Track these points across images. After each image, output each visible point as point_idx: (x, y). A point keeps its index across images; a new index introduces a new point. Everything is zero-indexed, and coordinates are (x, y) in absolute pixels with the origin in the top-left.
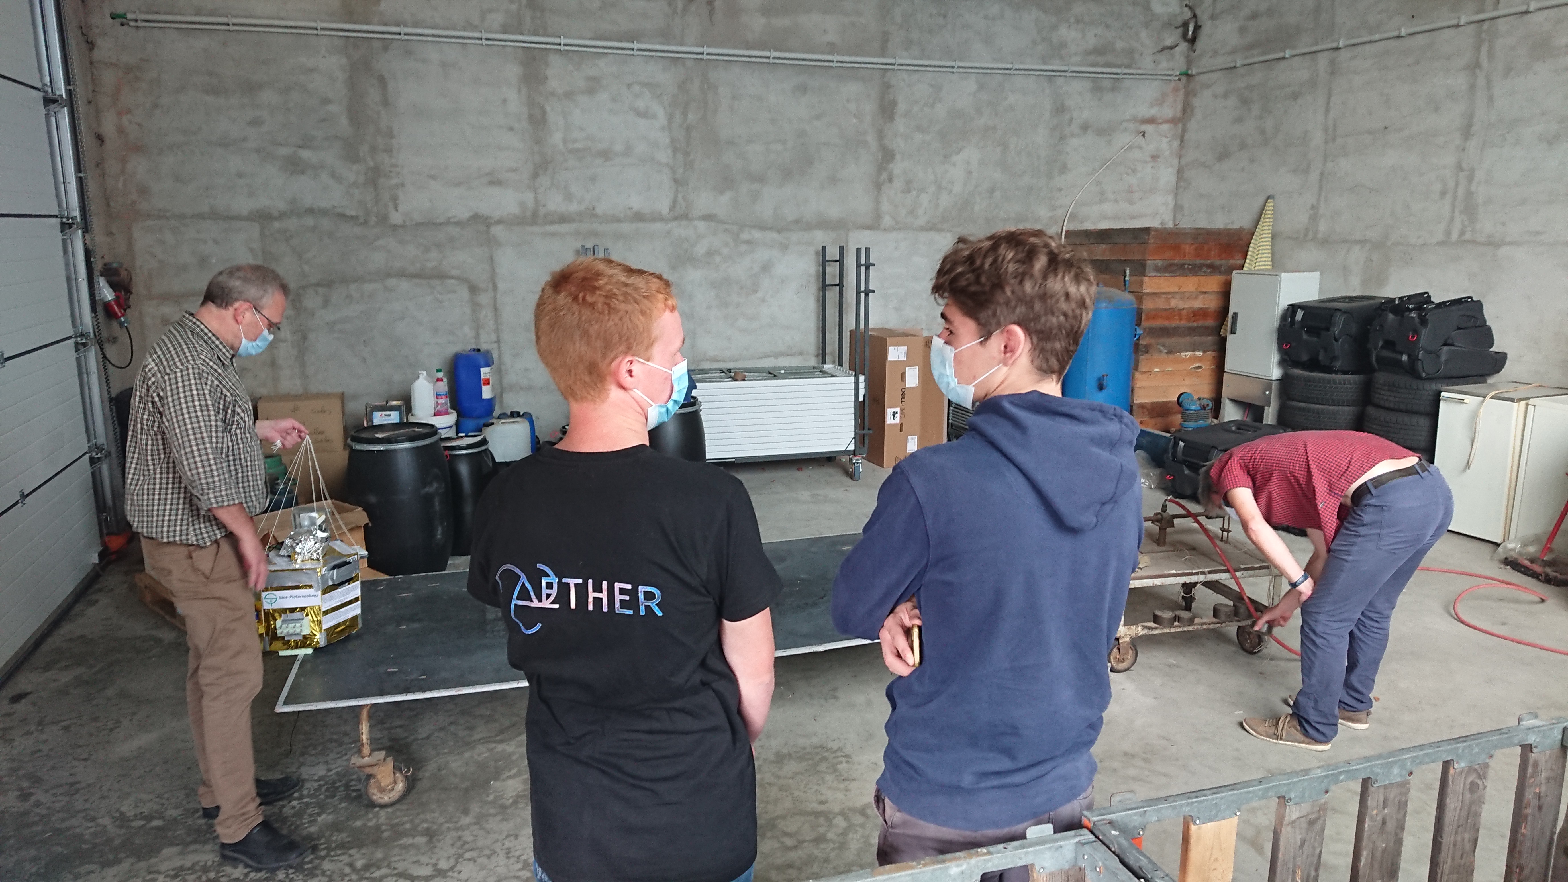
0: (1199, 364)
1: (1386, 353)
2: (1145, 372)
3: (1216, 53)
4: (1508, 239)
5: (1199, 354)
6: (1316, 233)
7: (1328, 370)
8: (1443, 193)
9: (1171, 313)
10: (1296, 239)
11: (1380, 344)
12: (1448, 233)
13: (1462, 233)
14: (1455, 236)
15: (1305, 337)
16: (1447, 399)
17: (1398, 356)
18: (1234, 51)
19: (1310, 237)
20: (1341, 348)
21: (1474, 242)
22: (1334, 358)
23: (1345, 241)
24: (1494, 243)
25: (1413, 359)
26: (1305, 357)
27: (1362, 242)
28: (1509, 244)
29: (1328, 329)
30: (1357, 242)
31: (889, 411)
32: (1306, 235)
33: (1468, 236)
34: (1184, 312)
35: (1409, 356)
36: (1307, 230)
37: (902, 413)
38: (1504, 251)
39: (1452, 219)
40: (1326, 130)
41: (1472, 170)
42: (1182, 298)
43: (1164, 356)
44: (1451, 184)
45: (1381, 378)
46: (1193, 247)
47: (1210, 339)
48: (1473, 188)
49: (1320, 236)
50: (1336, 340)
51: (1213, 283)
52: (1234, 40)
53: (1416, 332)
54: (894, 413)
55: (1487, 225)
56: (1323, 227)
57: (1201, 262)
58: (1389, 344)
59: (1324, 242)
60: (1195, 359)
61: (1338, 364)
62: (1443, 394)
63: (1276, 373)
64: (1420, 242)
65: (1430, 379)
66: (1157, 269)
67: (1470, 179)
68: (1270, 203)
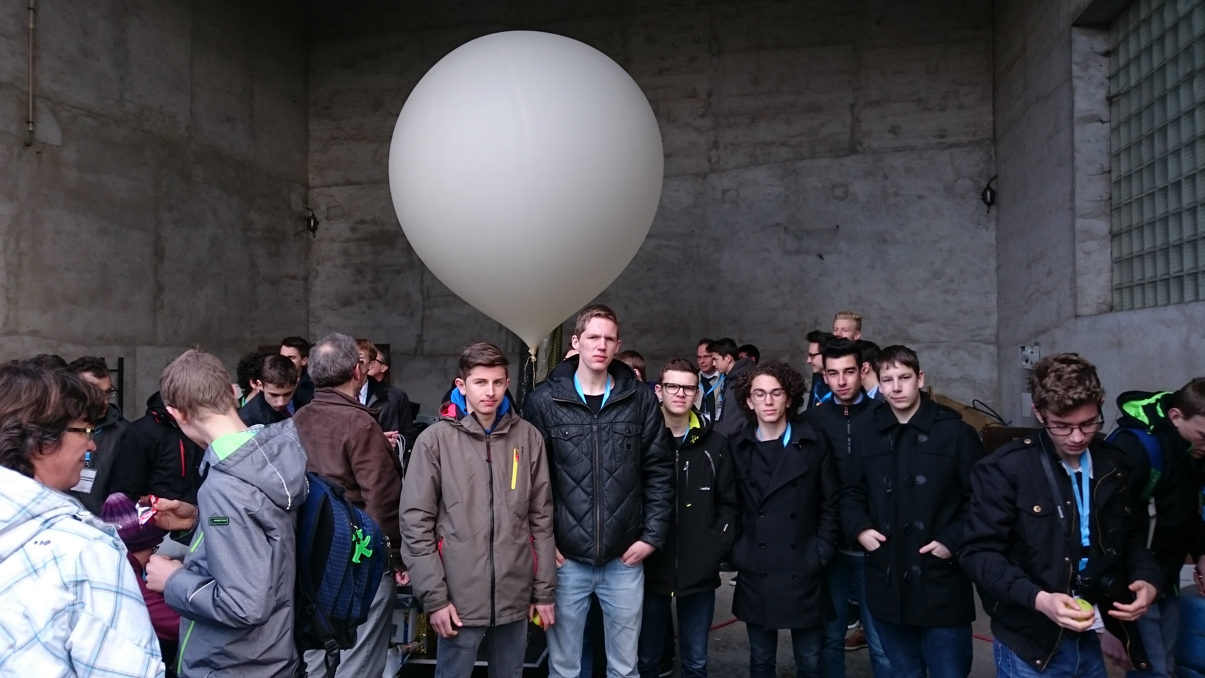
3: (332, 240)
6: (422, 351)
36: (416, 350)
40: (422, 293)
49: (426, 352)
56: (427, 347)
59: (429, 356)
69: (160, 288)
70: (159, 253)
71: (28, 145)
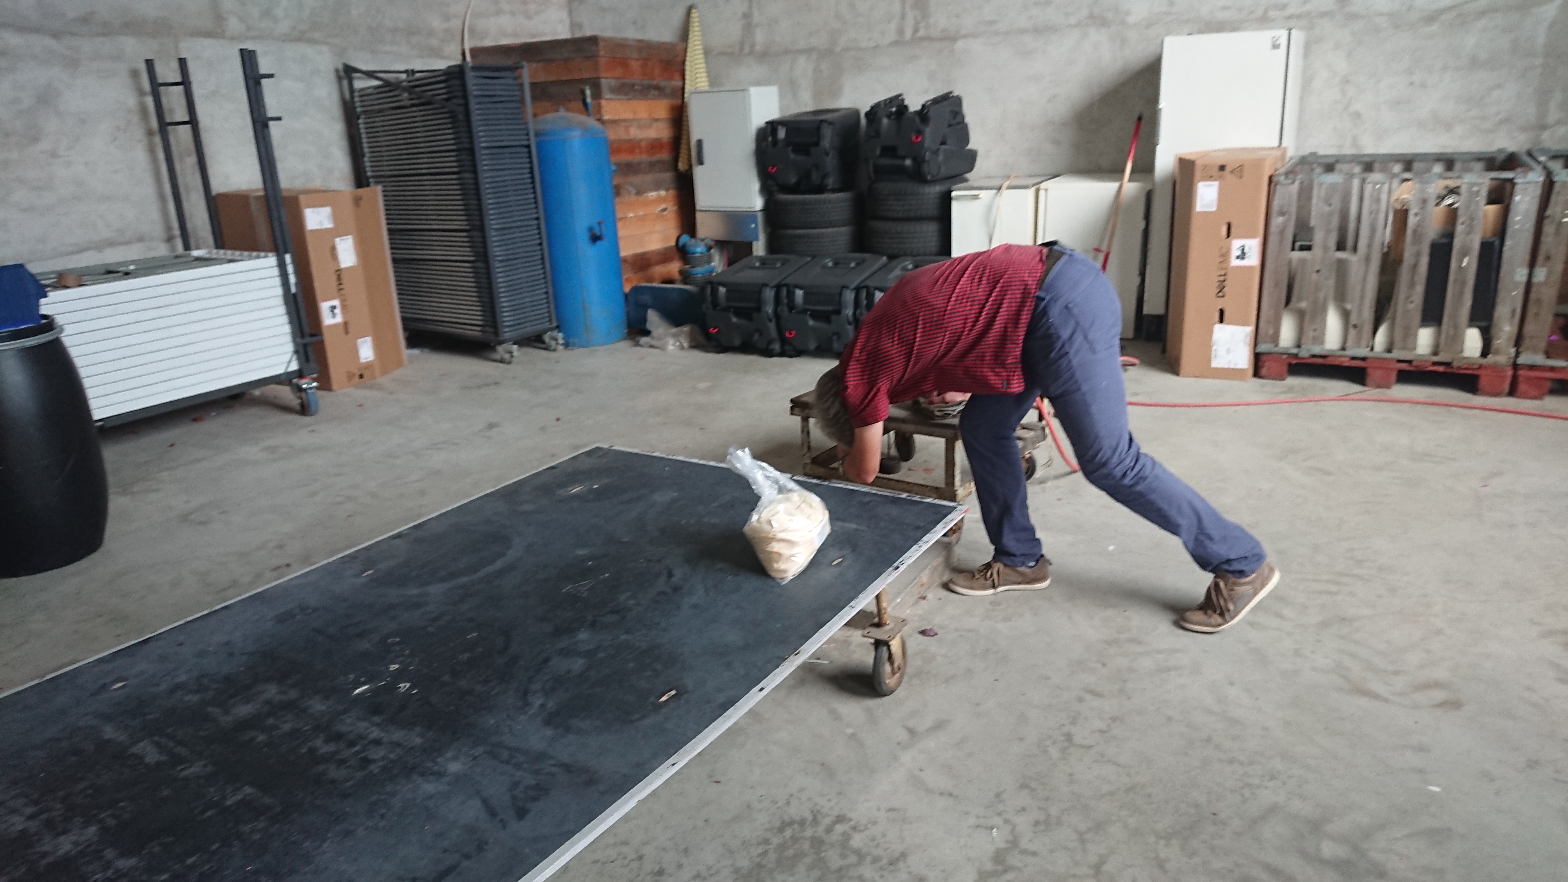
0: (663, 206)
1: (886, 161)
2: (621, 219)
4: (963, 32)
5: (663, 193)
6: (753, 46)
7: (821, 189)
9: (632, 146)
10: (731, 54)
11: (878, 151)
12: (901, 31)
13: (916, 30)
14: (908, 34)
15: (792, 156)
16: (958, 198)
17: (898, 162)
19: (747, 49)
20: (831, 162)
21: (929, 39)
22: (825, 177)
23: (787, 52)
24: (950, 38)
25: (919, 161)
26: (793, 180)
27: (808, 51)
28: (965, 36)
29: (817, 144)
30: (801, 52)
31: (325, 307)
32: (742, 49)
33: (921, 33)
34: (643, 144)
35: (915, 159)
36: (742, 44)
37: (344, 307)
38: (960, 44)
39: (903, 17)
42: (639, 127)
43: (633, 198)
45: (885, 187)
46: (639, 63)
47: (668, 176)
49: (758, 48)
50: (827, 154)
51: (661, 109)
53: (919, 132)
54: (333, 308)
55: (940, 20)
56: (760, 38)
57: (650, 82)
58: (889, 151)
59: (764, 56)
60: (660, 200)
61: (830, 182)
62: (954, 194)
63: (758, 203)
64: (872, 44)
65: (934, 182)
66: (613, 90)
68: (695, 14)
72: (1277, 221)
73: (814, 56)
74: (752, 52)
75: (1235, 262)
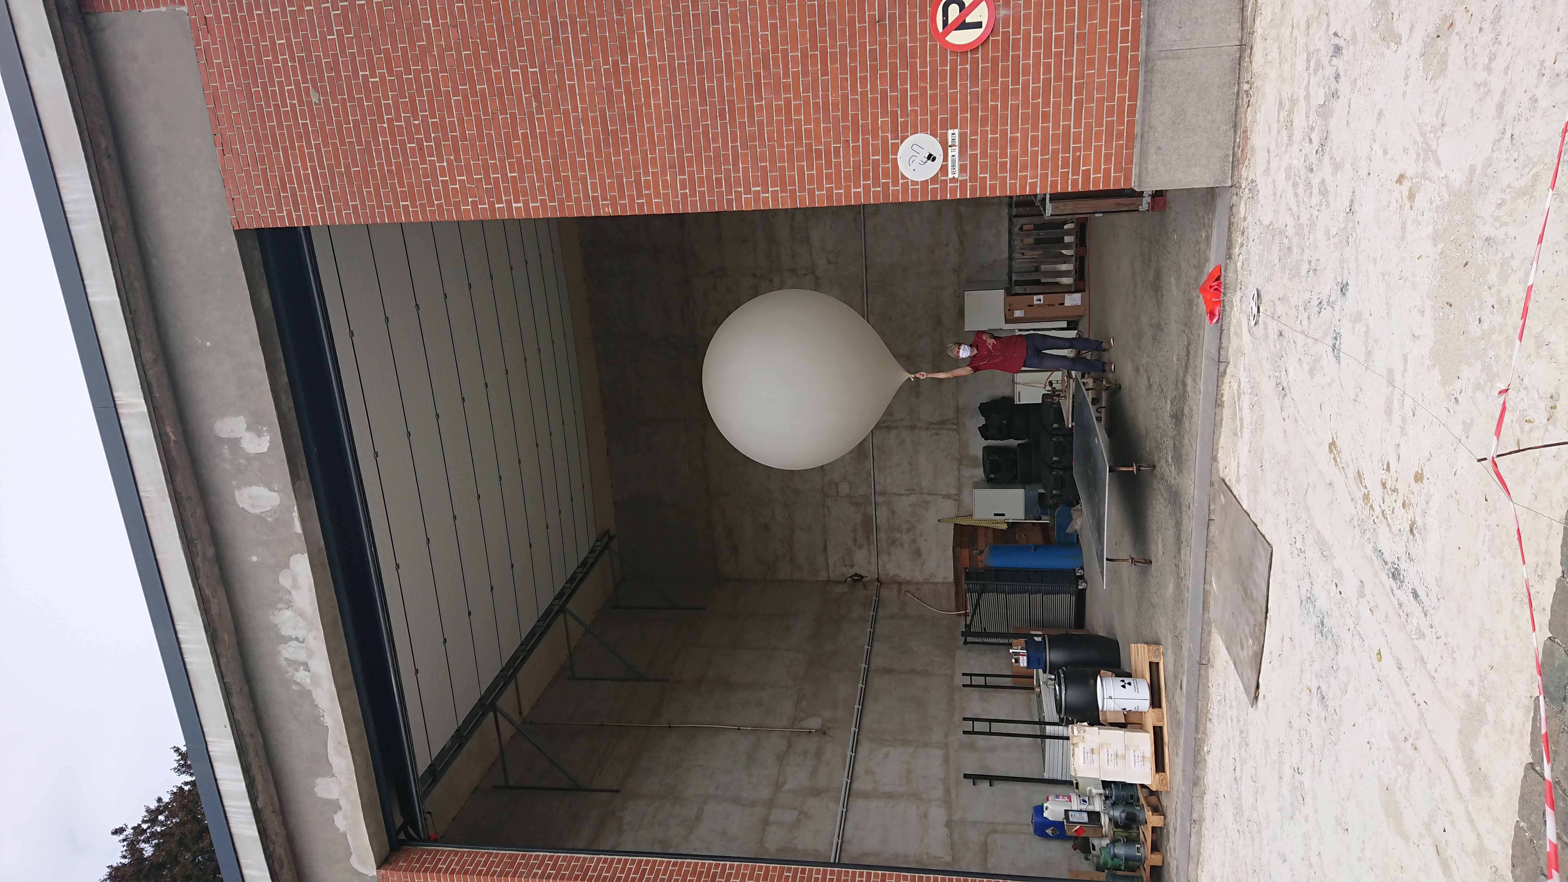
3: (869, 563)
6: (956, 495)
8: (938, 434)
10: (959, 505)
12: (954, 430)
13: (954, 424)
14: (955, 427)
15: (1001, 472)
16: (1019, 401)
17: (1004, 426)
18: (869, 551)
19: (957, 498)
21: (957, 418)
22: (1010, 459)
23: (959, 480)
24: (957, 410)
26: (1011, 474)
29: (997, 461)
32: (957, 500)
34: (995, 538)
38: (961, 406)
39: (949, 429)
40: (909, 495)
41: (928, 423)
42: (988, 539)
44: (933, 431)
48: (935, 421)
49: (957, 493)
51: (980, 535)
52: (864, 551)
56: (953, 491)
57: (970, 535)
58: (1000, 430)
59: (960, 490)
63: (1021, 489)
67: (932, 423)
69: (913, 671)
70: (888, 671)
71: (825, 733)
72: (1028, 291)
73: (961, 467)
74: (958, 495)
75: (1042, 302)
